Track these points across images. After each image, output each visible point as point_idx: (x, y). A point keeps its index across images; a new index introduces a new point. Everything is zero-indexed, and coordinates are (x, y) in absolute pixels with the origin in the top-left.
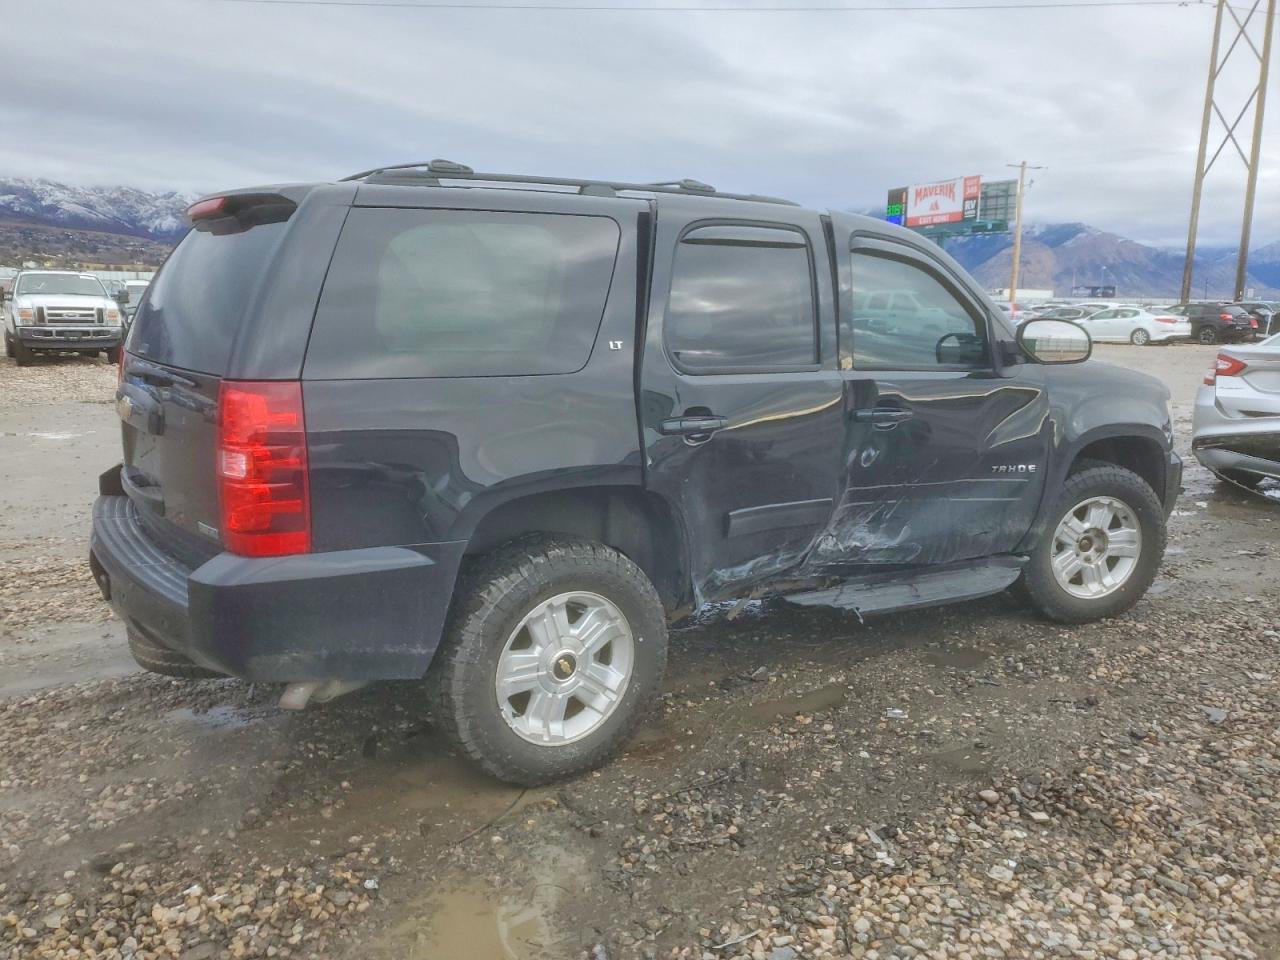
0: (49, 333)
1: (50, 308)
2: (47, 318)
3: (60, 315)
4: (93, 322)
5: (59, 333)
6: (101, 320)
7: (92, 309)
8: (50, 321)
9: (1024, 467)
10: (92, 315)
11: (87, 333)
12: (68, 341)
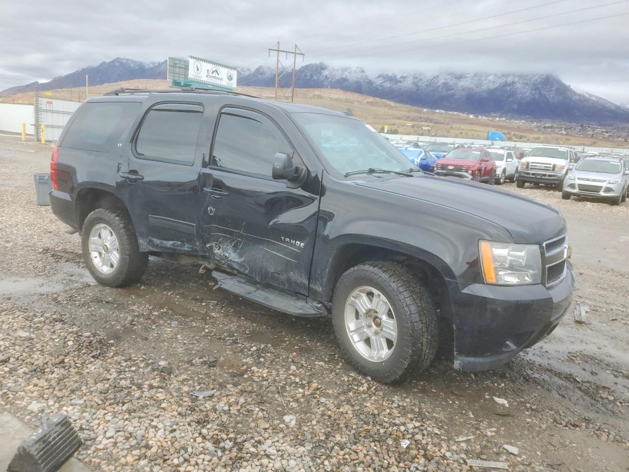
0: (529, 174)
1: (532, 163)
2: (530, 167)
3: (536, 166)
4: (549, 170)
5: (533, 174)
6: (553, 170)
7: (550, 164)
8: (531, 168)
9: (299, 243)
10: (550, 167)
11: (545, 175)
12: (536, 178)
